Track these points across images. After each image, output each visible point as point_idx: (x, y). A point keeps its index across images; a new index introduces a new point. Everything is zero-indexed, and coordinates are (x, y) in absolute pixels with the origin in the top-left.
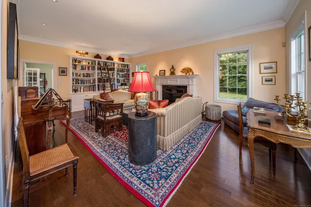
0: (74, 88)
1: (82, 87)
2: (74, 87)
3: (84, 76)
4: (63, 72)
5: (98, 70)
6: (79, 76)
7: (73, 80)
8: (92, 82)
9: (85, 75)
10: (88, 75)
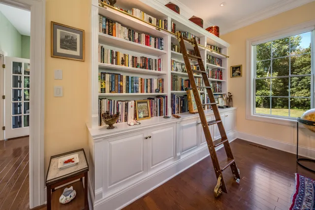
0: (105, 109)
1: (131, 103)
2: (105, 102)
3: (135, 64)
4: (68, 43)
5: (173, 47)
6: (123, 62)
7: (102, 77)
8: (155, 87)
9: (139, 61)
10: (147, 64)
